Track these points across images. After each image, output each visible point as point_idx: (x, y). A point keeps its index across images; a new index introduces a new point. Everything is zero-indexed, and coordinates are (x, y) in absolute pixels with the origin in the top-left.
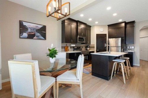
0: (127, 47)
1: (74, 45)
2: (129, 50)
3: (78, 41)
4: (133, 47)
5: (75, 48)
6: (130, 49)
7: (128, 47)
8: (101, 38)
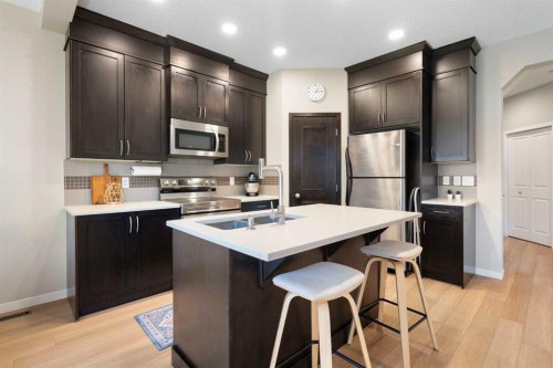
0: (437, 181)
1: (156, 171)
2: (450, 192)
3: (174, 151)
4: (468, 181)
5: (166, 183)
6: (454, 190)
7: (446, 181)
8: (313, 134)
